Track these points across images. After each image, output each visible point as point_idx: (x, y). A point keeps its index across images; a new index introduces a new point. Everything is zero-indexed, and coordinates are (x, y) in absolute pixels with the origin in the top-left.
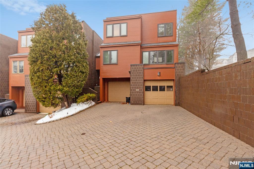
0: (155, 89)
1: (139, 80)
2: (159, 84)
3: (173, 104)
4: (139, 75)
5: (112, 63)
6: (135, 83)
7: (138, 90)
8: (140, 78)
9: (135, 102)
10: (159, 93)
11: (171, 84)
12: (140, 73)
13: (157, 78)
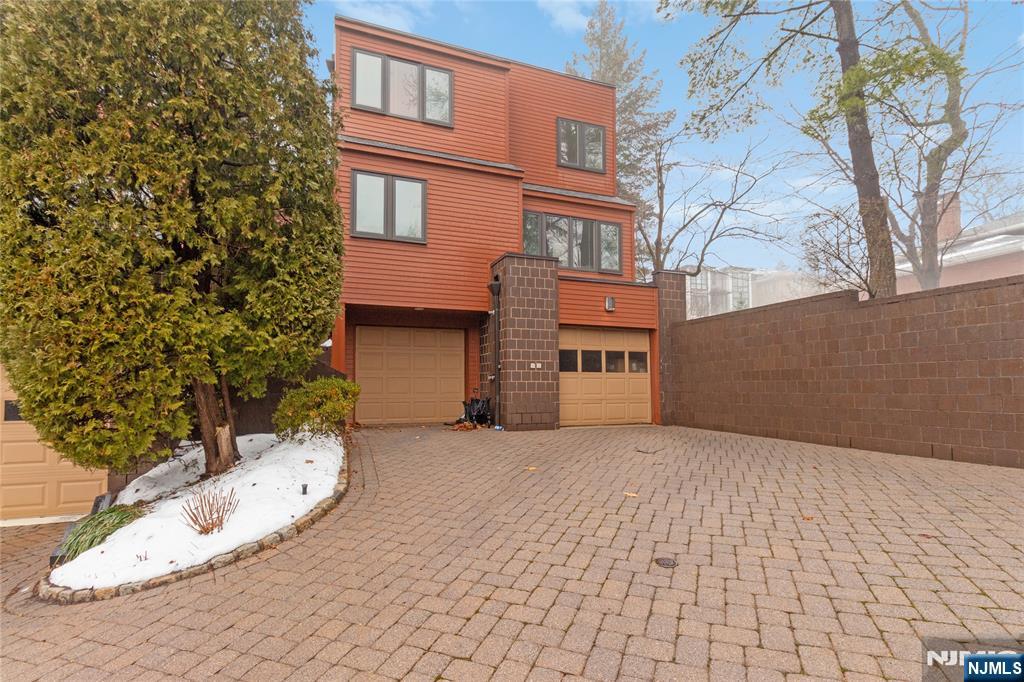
0: (592, 362)
1: (541, 325)
2: (604, 344)
3: (649, 420)
4: (540, 304)
5: (397, 234)
6: (526, 334)
7: (539, 366)
8: (544, 315)
9: (527, 419)
10: (603, 379)
11: (642, 345)
12: (545, 293)
13: (603, 319)
